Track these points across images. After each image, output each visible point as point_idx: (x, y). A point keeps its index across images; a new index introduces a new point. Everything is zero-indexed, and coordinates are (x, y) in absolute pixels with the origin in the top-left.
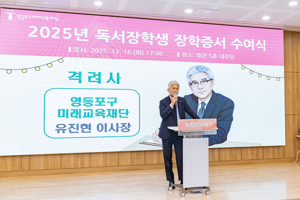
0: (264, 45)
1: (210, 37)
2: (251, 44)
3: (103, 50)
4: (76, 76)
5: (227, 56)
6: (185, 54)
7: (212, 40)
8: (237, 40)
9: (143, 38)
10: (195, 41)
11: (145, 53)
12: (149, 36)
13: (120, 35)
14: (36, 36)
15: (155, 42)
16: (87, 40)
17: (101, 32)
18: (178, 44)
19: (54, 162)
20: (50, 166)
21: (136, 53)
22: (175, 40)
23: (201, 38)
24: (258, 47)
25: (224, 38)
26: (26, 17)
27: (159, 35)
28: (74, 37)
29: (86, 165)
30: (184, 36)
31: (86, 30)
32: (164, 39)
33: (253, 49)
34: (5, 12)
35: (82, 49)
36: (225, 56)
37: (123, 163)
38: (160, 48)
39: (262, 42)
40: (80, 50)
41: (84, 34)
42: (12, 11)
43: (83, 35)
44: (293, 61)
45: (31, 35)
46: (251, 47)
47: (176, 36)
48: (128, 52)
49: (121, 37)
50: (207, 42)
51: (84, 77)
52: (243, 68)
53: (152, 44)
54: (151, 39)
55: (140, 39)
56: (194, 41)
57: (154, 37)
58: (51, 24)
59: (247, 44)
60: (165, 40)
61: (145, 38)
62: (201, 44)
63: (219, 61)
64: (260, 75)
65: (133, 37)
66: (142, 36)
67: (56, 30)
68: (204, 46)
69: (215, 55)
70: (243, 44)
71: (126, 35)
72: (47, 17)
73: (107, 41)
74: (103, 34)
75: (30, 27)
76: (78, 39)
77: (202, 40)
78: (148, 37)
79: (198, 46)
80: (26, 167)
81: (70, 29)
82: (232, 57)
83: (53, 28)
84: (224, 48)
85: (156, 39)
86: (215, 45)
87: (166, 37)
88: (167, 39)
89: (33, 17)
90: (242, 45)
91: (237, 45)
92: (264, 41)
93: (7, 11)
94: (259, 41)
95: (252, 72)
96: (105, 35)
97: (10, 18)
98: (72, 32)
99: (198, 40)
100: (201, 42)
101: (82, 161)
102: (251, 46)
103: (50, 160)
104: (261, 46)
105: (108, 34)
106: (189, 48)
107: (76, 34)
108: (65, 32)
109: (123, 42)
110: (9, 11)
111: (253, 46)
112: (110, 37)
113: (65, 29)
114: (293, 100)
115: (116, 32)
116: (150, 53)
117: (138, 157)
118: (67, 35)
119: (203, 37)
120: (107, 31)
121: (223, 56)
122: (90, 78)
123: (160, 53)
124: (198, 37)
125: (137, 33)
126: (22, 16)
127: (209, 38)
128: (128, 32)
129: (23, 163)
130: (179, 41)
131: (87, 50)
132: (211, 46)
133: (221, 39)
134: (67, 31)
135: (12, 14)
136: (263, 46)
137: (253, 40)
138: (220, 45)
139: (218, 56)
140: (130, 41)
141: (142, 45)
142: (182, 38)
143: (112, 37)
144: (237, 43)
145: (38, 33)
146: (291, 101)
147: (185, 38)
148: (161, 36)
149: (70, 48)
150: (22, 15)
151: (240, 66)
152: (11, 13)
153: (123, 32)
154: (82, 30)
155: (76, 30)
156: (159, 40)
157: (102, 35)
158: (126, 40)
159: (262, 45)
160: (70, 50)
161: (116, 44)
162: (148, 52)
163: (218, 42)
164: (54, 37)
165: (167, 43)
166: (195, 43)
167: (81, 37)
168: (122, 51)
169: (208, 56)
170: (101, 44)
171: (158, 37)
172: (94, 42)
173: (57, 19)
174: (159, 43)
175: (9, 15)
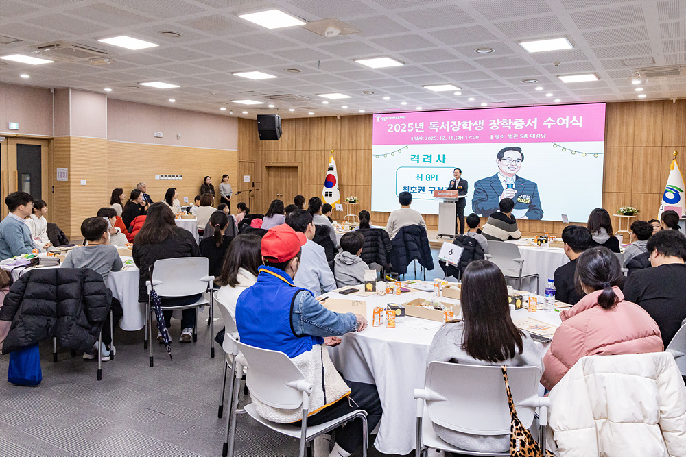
0: (581, 121)
1: (522, 119)
2: (565, 121)
3: (434, 138)
4: (416, 158)
5: (538, 136)
6: (497, 137)
7: (524, 122)
8: (550, 119)
11: (465, 137)
12: (468, 124)
13: (446, 125)
14: (392, 131)
15: (473, 128)
16: (423, 131)
17: (432, 124)
18: (492, 128)
21: (457, 138)
22: (490, 125)
23: (513, 120)
24: (573, 124)
25: (536, 119)
26: (387, 118)
27: (476, 121)
28: (415, 129)
30: (498, 120)
31: (423, 123)
33: (567, 127)
35: (420, 138)
36: (536, 135)
38: (476, 133)
39: (578, 119)
40: (418, 139)
41: (421, 127)
44: (621, 135)
45: (389, 131)
46: (564, 125)
47: (490, 121)
48: (452, 138)
49: (446, 127)
50: (519, 123)
51: (421, 159)
52: (555, 146)
53: (470, 130)
54: (470, 126)
55: (461, 127)
56: (507, 124)
57: (472, 124)
58: (401, 122)
59: (561, 122)
60: (481, 126)
62: (513, 126)
63: (530, 140)
64: (574, 152)
65: (456, 125)
66: (462, 124)
67: (404, 126)
68: (515, 127)
69: (527, 135)
70: (556, 122)
71: (451, 124)
72: (398, 117)
73: (437, 131)
75: (389, 125)
76: (417, 131)
77: (515, 122)
78: (466, 124)
79: (510, 128)
81: (412, 124)
82: (544, 136)
83: (402, 125)
84: (536, 128)
86: (526, 126)
87: (481, 122)
89: (391, 118)
90: (555, 124)
91: (549, 124)
92: (581, 117)
93: (376, 116)
94: (575, 118)
95: (564, 149)
97: (378, 120)
98: (414, 126)
99: (510, 122)
100: (513, 124)
102: (565, 123)
104: (576, 123)
105: (437, 125)
106: (502, 131)
107: (416, 127)
108: (409, 127)
109: (448, 130)
110: (378, 116)
111: (567, 123)
112: (438, 127)
113: (409, 124)
114: (618, 177)
116: (468, 137)
118: (411, 129)
119: (515, 119)
120: (437, 122)
121: (534, 135)
122: (424, 159)
123: (476, 137)
124: (510, 120)
125: (459, 122)
126: (385, 118)
127: (520, 120)
128: (452, 122)
130: (493, 125)
131: (423, 138)
132: (522, 127)
133: (533, 120)
137: (568, 118)
138: (532, 125)
139: (529, 136)
140: (453, 129)
141: (463, 132)
142: (496, 122)
143: (440, 127)
144: (550, 122)
145: (393, 129)
146: (616, 178)
147: (498, 122)
148: (478, 122)
149: (412, 138)
151: (551, 144)
153: (448, 122)
154: (420, 124)
155: (416, 124)
156: (476, 126)
157: (434, 126)
158: (451, 128)
159: (579, 122)
160: (412, 140)
161: (442, 132)
163: (529, 123)
165: (482, 128)
166: (508, 125)
167: (419, 129)
168: (447, 137)
169: (519, 137)
170: (433, 133)
171: (476, 123)
172: (428, 132)
173: (404, 117)
174: (476, 129)
175: (377, 118)
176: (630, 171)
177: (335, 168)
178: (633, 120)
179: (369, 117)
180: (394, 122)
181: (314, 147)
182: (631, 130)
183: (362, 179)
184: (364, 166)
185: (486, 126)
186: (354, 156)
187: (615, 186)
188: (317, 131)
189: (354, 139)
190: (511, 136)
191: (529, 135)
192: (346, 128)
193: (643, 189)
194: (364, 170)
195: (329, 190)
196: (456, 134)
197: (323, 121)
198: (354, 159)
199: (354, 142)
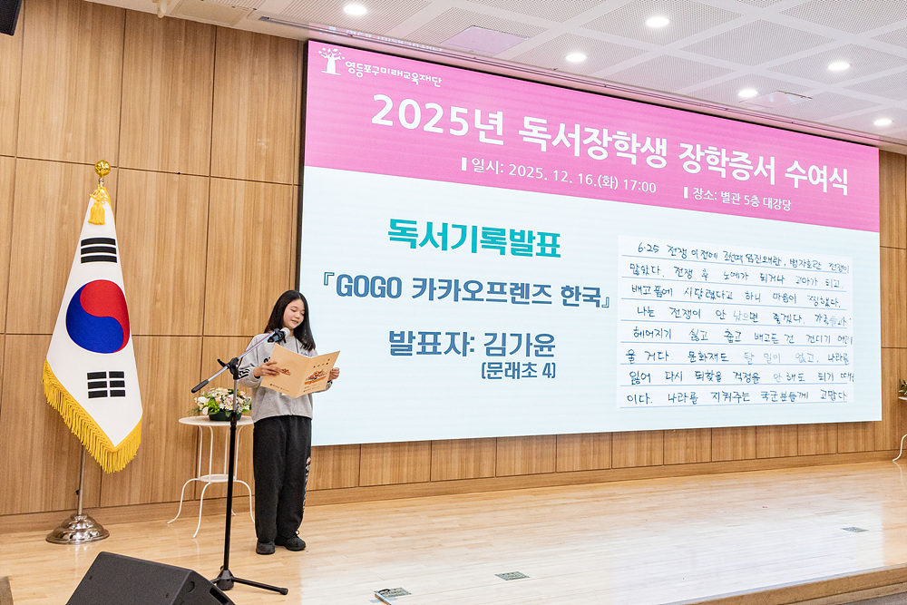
0: (845, 182)
1: (747, 155)
2: (822, 177)
3: (535, 171)
5: (778, 204)
7: (750, 162)
8: (796, 165)
9: (617, 145)
11: (621, 184)
12: (630, 143)
13: (570, 135)
14: (390, 123)
15: (642, 157)
16: (501, 143)
17: (531, 123)
18: (685, 165)
19: (415, 465)
20: (405, 474)
21: (602, 182)
22: (682, 157)
23: (729, 155)
24: (834, 185)
25: (772, 159)
26: (368, 69)
27: (649, 140)
28: (474, 131)
29: (486, 472)
30: (699, 147)
31: (500, 115)
32: (658, 152)
33: (825, 191)
34: (320, 52)
35: (490, 166)
36: (774, 201)
37: (564, 464)
38: (650, 175)
39: (841, 175)
40: (486, 166)
41: (495, 126)
42: (335, 50)
43: (492, 128)
45: (377, 120)
46: (821, 184)
47: (682, 145)
48: (587, 179)
49: (572, 141)
50: (741, 164)
53: (634, 162)
54: (634, 151)
55: (611, 148)
56: (717, 161)
57: (639, 145)
58: (423, 94)
59: (814, 176)
60: (660, 155)
61: (622, 146)
62: (729, 170)
63: (763, 213)
65: (598, 143)
66: (615, 140)
67: (434, 112)
68: (735, 174)
69: (756, 199)
70: (806, 175)
71: (584, 136)
72: (416, 75)
73: (544, 149)
74: (536, 129)
75: (377, 98)
76: (483, 138)
77: (733, 160)
78: (626, 144)
80: (349, 478)
81: (465, 111)
83: (428, 106)
84: (773, 183)
85: (643, 150)
86: (756, 174)
87: (662, 146)
88: (664, 154)
89: (384, 71)
90: (805, 178)
91: (797, 178)
92: (845, 171)
93: (324, 49)
94: (836, 170)
96: (539, 132)
97: (331, 69)
98: (471, 121)
99: (724, 159)
100: (731, 165)
101: (478, 460)
102: (821, 180)
103: (406, 458)
104: (838, 183)
105: (545, 129)
106: (707, 178)
107: (478, 124)
108: (454, 118)
109: (577, 153)
110: (329, 50)
111: (824, 181)
112: (549, 137)
113: (454, 110)
115: (562, 126)
116: (630, 184)
117: (597, 448)
118: (459, 127)
119: (734, 153)
120: (544, 121)
121: (770, 201)
123: (650, 187)
124: (724, 151)
125: (605, 131)
126: (361, 67)
127: (744, 156)
128: (587, 130)
129: (343, 468)
130: (688, 158)
131: (500, 168)
132: (747, 177)
133: (767, 162)
134: (459, 115)
135: (337, 58)
136: (842, 183)
137: (825, 167)
138: (766, 175)
139: (761, 200)
140: (590, 151)
141: (615, 165)
142: (694, 152)
143: (553, 139)
144: (796, 172)
145: (393, 115)
147: (699, 153)
148: (653, 144)
149: (464, 160)
150: (358, 64)
152: (333, 55)
153: (577, 127)
154: (491, 115)
155: (478, 113)
156: (648, 153)
157: (534, 131)
158: (584, 148)
159: (842, 181)
160: (464, 168)
161: (559, 156)
162: (626, 181)
163: (761, 167)
164: (429, 127)
165: (664, 163)
166: (719, 165)
167: (489, 134)
168: (573, 176)
169: (742, 200)
170: (529, 154)
171: (648, 145)
172: (516, 150)
173: (436, 81)
174: (649, 160)
175: (327, 60)
180: (399, 90)
185: (673, 158)
186: (196, 203)
189: (199, 126)
190: (725, 197)
194: (248, 267)
196: (597, 168)
199: (199, 139)
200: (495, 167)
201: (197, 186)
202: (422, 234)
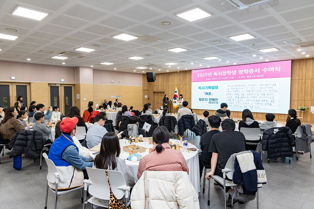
0: (280, 69)
2: (272, 69)
3: (216, 78)
5: (260, 76)
6: (242, 77)
7: (254, 70)
8: (265, 68)
10: (246, 71)
11: (228, 78)
18: (240, 73)
23: (249, 70)
24: (276, 70)
25: (259, 69)
27: (233, 71)
28: (208, 75)
30: (242, 70)
31: (211, 73)
33: (273, 71)
38: (233, 76)
39: (278, 68)
44: (299, 74)
45: (198, 76)
47: (239, 70)
49: (221, 74)
50: (252, 71)
53: (230, 75)
55: (227, 73)
57: (231, 72)
58: (202, 73)
59: (270, 69)
60: (235, 73)
62: (249, 72)
63: (256, 78)
65: (224, 73)
67: (204, 74)
68: (250, 73)
70: (268, 70)
71: (222, 73)
72: (201, 71)
73: (217, 76)
75: (198, 74)
76: (209, 76)
78: (229, 72)
79: (247, 73)
82: (263, 76)
84: (259, 72)
87: (235, 71)
89: (198, 71)
92: (280, 67)
94: (277, 67)
97: (194, 72)
98: (207, 74)
106: (244, 74)
111: (273, 70)
114: (298, 93)
115: (219, 72)
116: (230, 78)
120: (217, 72)
121: (258, 76)
123: (233, 78)
124: (248, 70)
125: (226, 71)
126: (196, 71)
127: (252, 69)
132: (253, 73)
133: (257, 69)
137: (273, 67)
138: (257, 71)
141: (227, 76)
143: (218, 74)
144: (265, 70)
145: (199, 76)
146: (297, 94)
148: (234, 71)
149: (207, 79)
156: (233, 73)
157: (215, 74)
158: (222, 74)
159: (279, 69)
161: (219, 76)
163: (256, 71)
164: (203, 76)
166: (247, 72)
167: (210, 75)
168: (221, 78)
169: (252, 77)
172: (213, 76)
173: (204, 71)
174: (233, 74)
175: (193, 72)
176: (304, 91)
177: (177, 92)
178: (305, 67)
179: (190, 71)
180: (200, 73)
181: (170, 84)
182: (304, 72)
183: (188, 96)
184: (189, 91)
185: (237, 73)
186: (185, 87)
187: (297, 97)
188: (171, 78)
189: (185, 80)
190: (248, 77)
191: (256, 76)
192: (182, 76)
193: (311, 98)
195: (175, 100)
196: (224, 77)
197: (173, 73)
198: (185, 88)
199: (185, 81)
200: (210, 79)
201: (185, 85)
202: (202, 88)
